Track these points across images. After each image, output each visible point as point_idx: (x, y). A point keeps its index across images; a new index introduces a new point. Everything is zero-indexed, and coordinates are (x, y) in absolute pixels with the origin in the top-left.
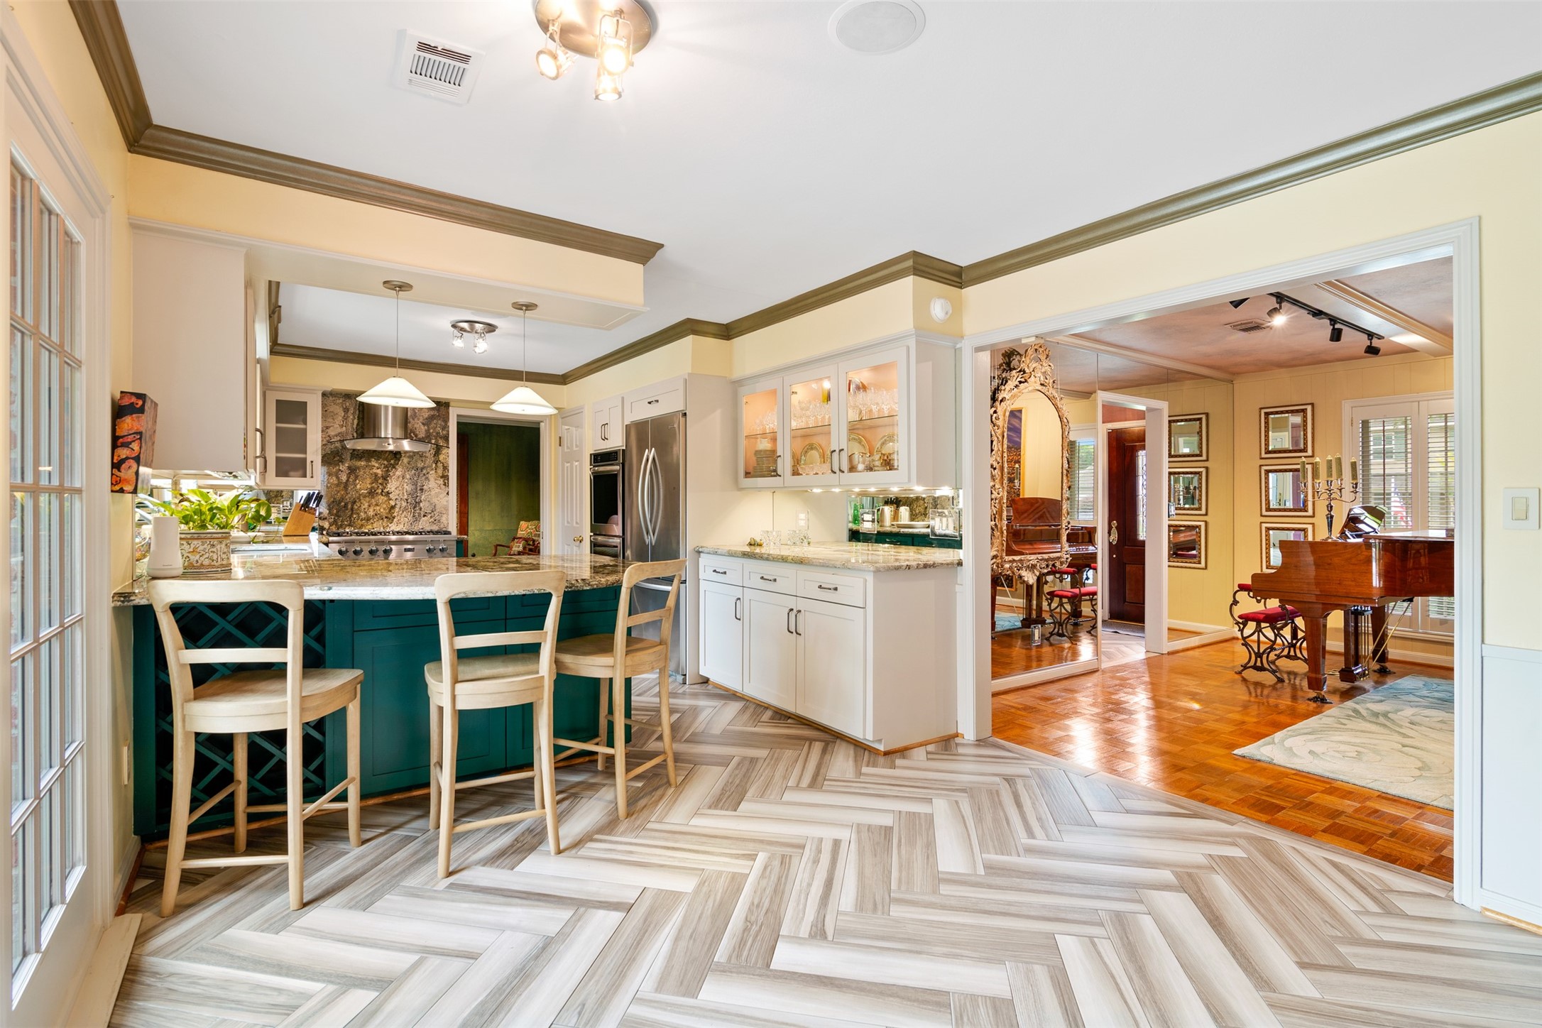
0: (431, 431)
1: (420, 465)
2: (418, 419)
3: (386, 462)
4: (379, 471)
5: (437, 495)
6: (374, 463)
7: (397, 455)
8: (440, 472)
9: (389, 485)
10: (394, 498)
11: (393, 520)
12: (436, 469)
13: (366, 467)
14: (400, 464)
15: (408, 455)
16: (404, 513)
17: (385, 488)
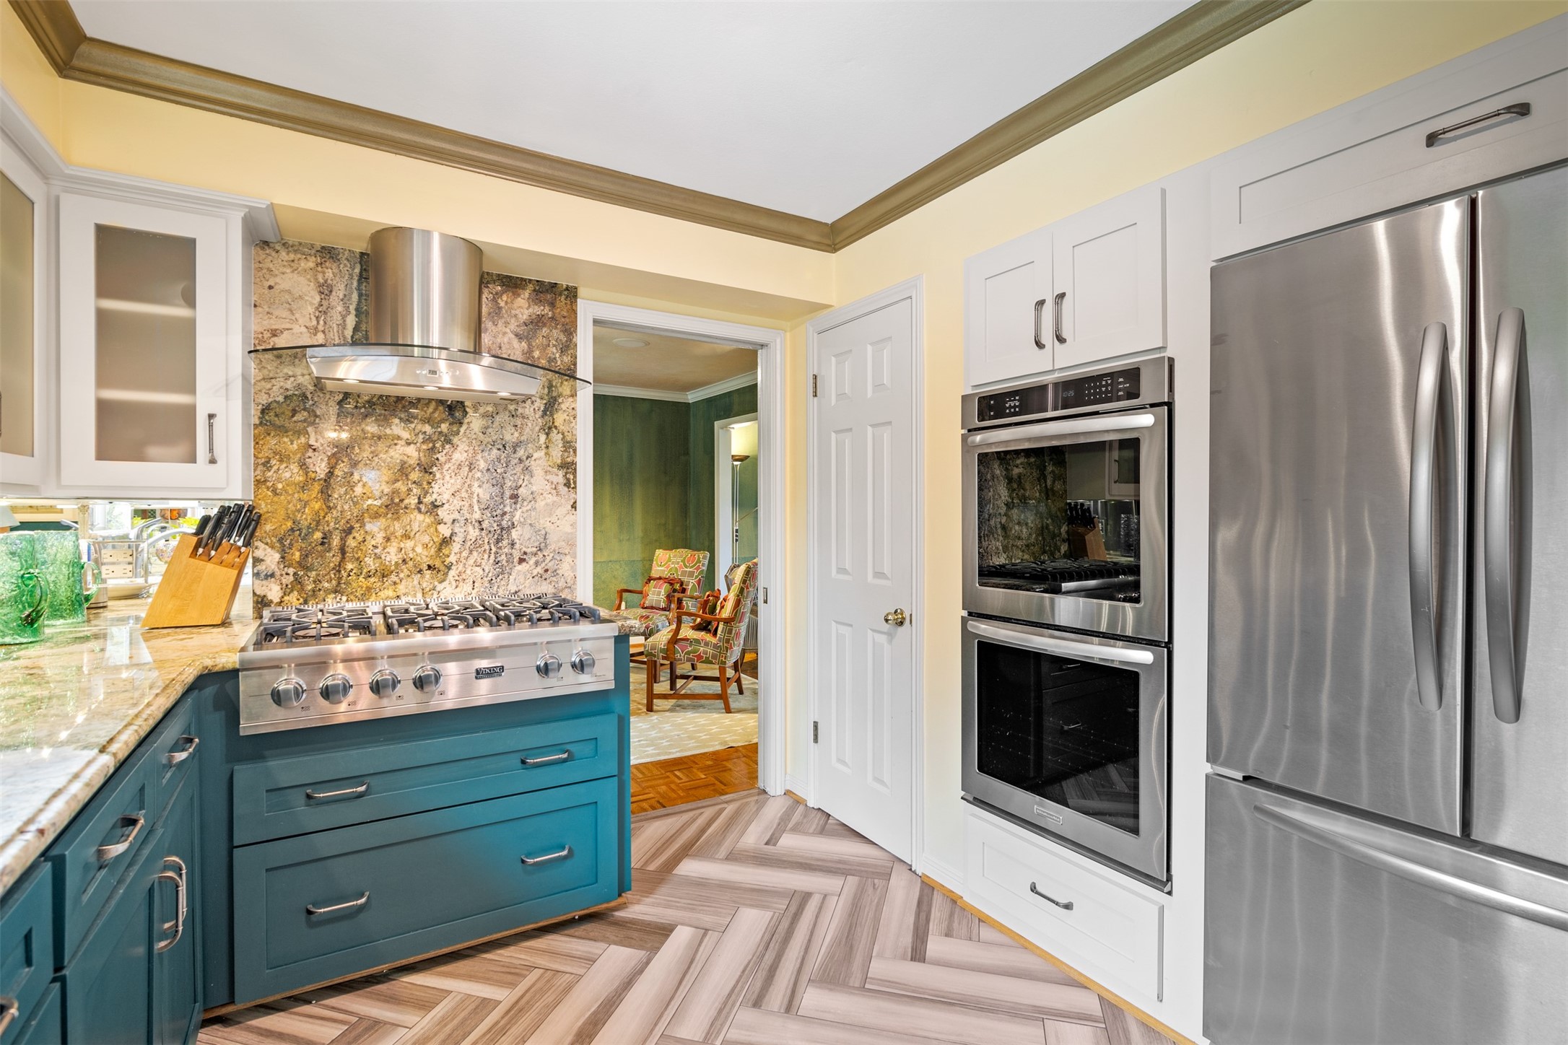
0: (536, 354)
1: (510, 436)
2: (507, 324)
3: (427, 428)
4: (411, 451)
5: (551, 509)
6: (397, 428)
7: (454, 409)
8: (557, 453)
9: (436, 487)
10: (448, 519)
11: (446, 574)
12: (547, 447)
13: (379, 438)
14: (462, 430)
15: (482, 410)
16: (475, 553)
17: (427, 493)
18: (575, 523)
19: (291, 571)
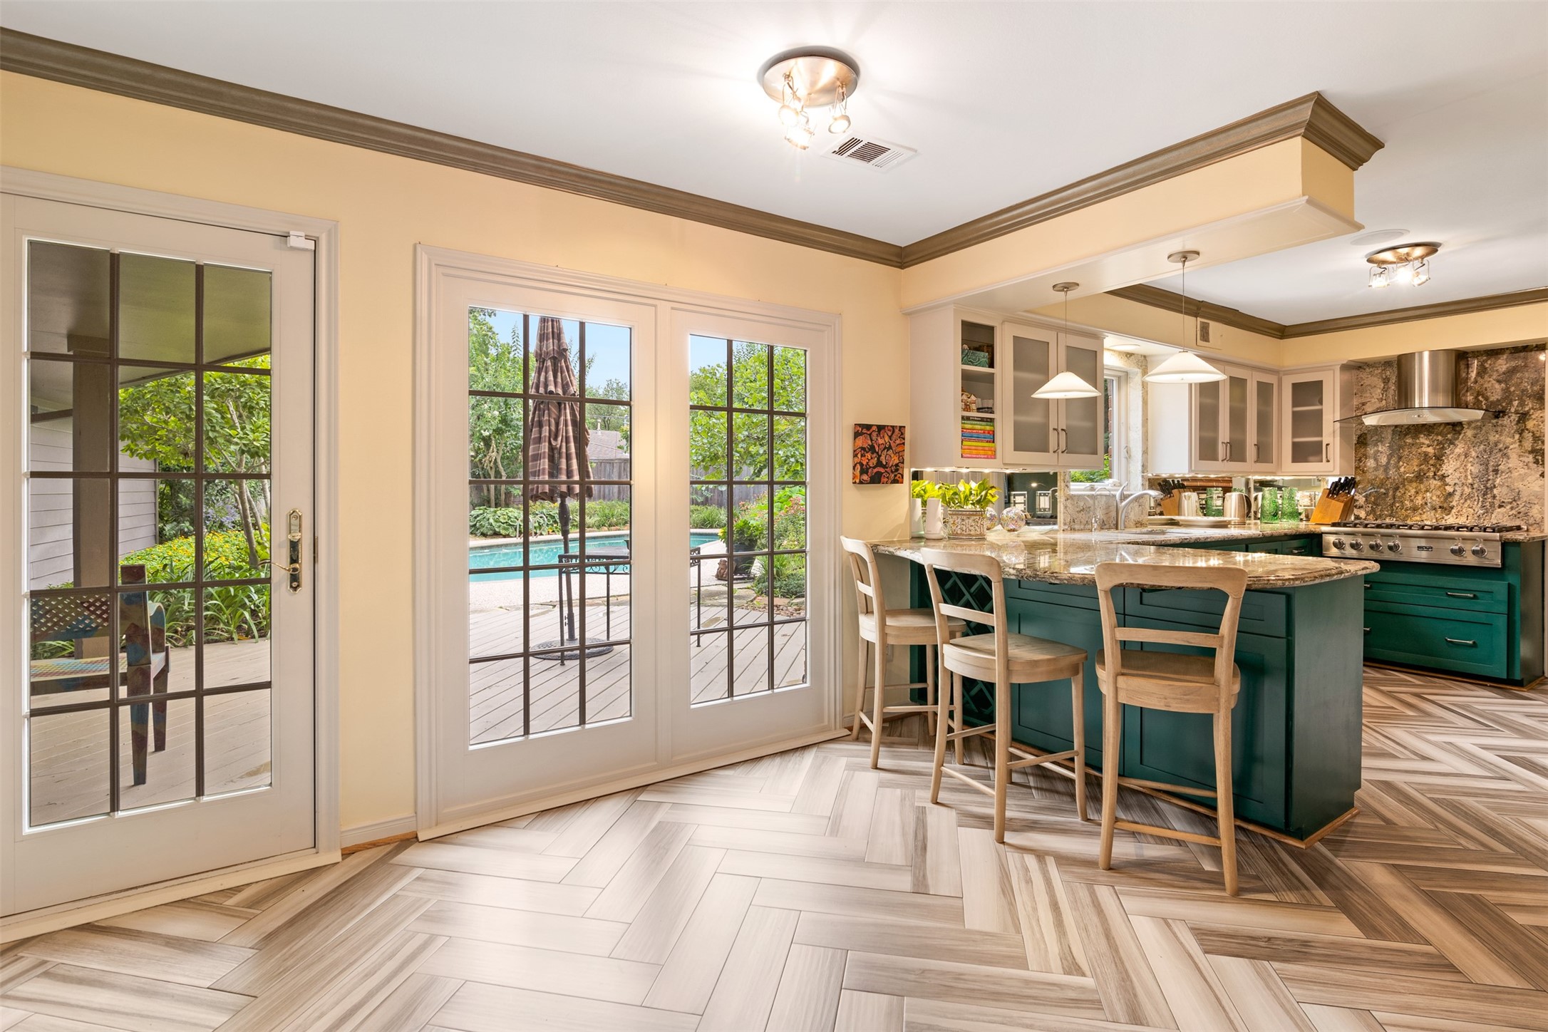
0: (1512, 389)
1: (1493, 437)
2: (1490, 377)
3: (1440, 438)
4: (1430, 450)
5: (1523, 478)
6: (1423, 439)
7: (1456, 427)
8: (1528, 444)
9: (1444, 467)
10: (1452, 483)
11: (1450, 511)
12: (1520, 442)
13: (1413, 445)
14: (1461, 437)
15: (1473, 425)
16: (1468, 501)
17: (1439, 470)
18: (1544, 485)
19: (1370, 505)
